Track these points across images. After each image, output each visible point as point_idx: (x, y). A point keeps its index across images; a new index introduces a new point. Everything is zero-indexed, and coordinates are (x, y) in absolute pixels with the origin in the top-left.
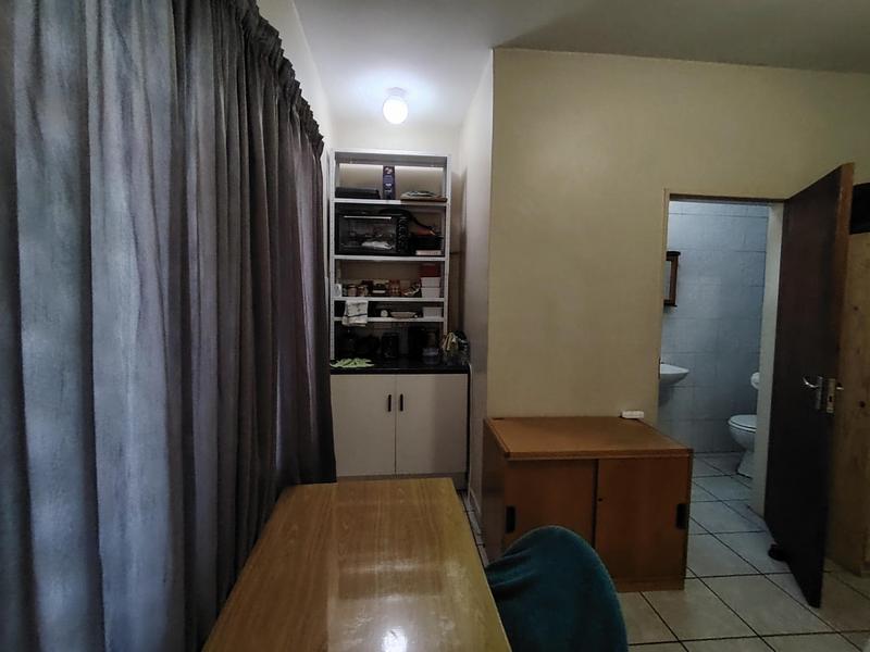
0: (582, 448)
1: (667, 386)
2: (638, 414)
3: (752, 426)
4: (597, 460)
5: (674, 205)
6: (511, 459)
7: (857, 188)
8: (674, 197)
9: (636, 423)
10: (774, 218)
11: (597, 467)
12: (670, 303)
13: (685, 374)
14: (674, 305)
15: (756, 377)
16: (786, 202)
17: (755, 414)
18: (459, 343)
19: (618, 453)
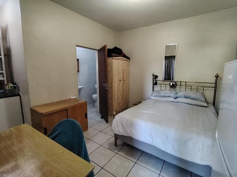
0: (63, 107)
1: (80, 90)
2: (75, 97)
3: (96, 96)
4: (67, 109)
5: (77, 48)
6: (43, 115)
7: (108, 49)
8: (77, 46)
9: (74, 99)
10: (96, 53)
11: (67, 111)
12: (78, 71)
13: (83, 87)
14: (79, 72)
15: (96, 86)
16: (98, 50)
17: (96, 93)
18: (14, 86)
19: (71, 106)
